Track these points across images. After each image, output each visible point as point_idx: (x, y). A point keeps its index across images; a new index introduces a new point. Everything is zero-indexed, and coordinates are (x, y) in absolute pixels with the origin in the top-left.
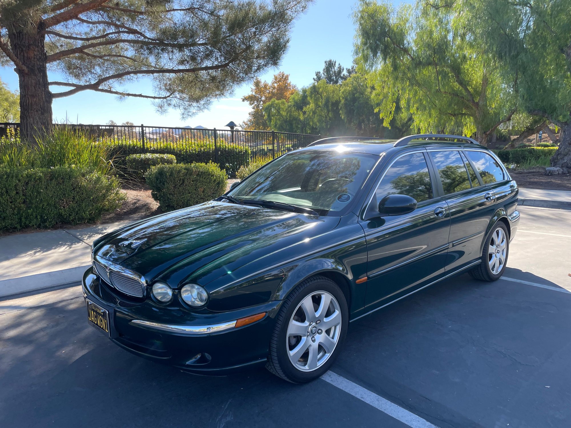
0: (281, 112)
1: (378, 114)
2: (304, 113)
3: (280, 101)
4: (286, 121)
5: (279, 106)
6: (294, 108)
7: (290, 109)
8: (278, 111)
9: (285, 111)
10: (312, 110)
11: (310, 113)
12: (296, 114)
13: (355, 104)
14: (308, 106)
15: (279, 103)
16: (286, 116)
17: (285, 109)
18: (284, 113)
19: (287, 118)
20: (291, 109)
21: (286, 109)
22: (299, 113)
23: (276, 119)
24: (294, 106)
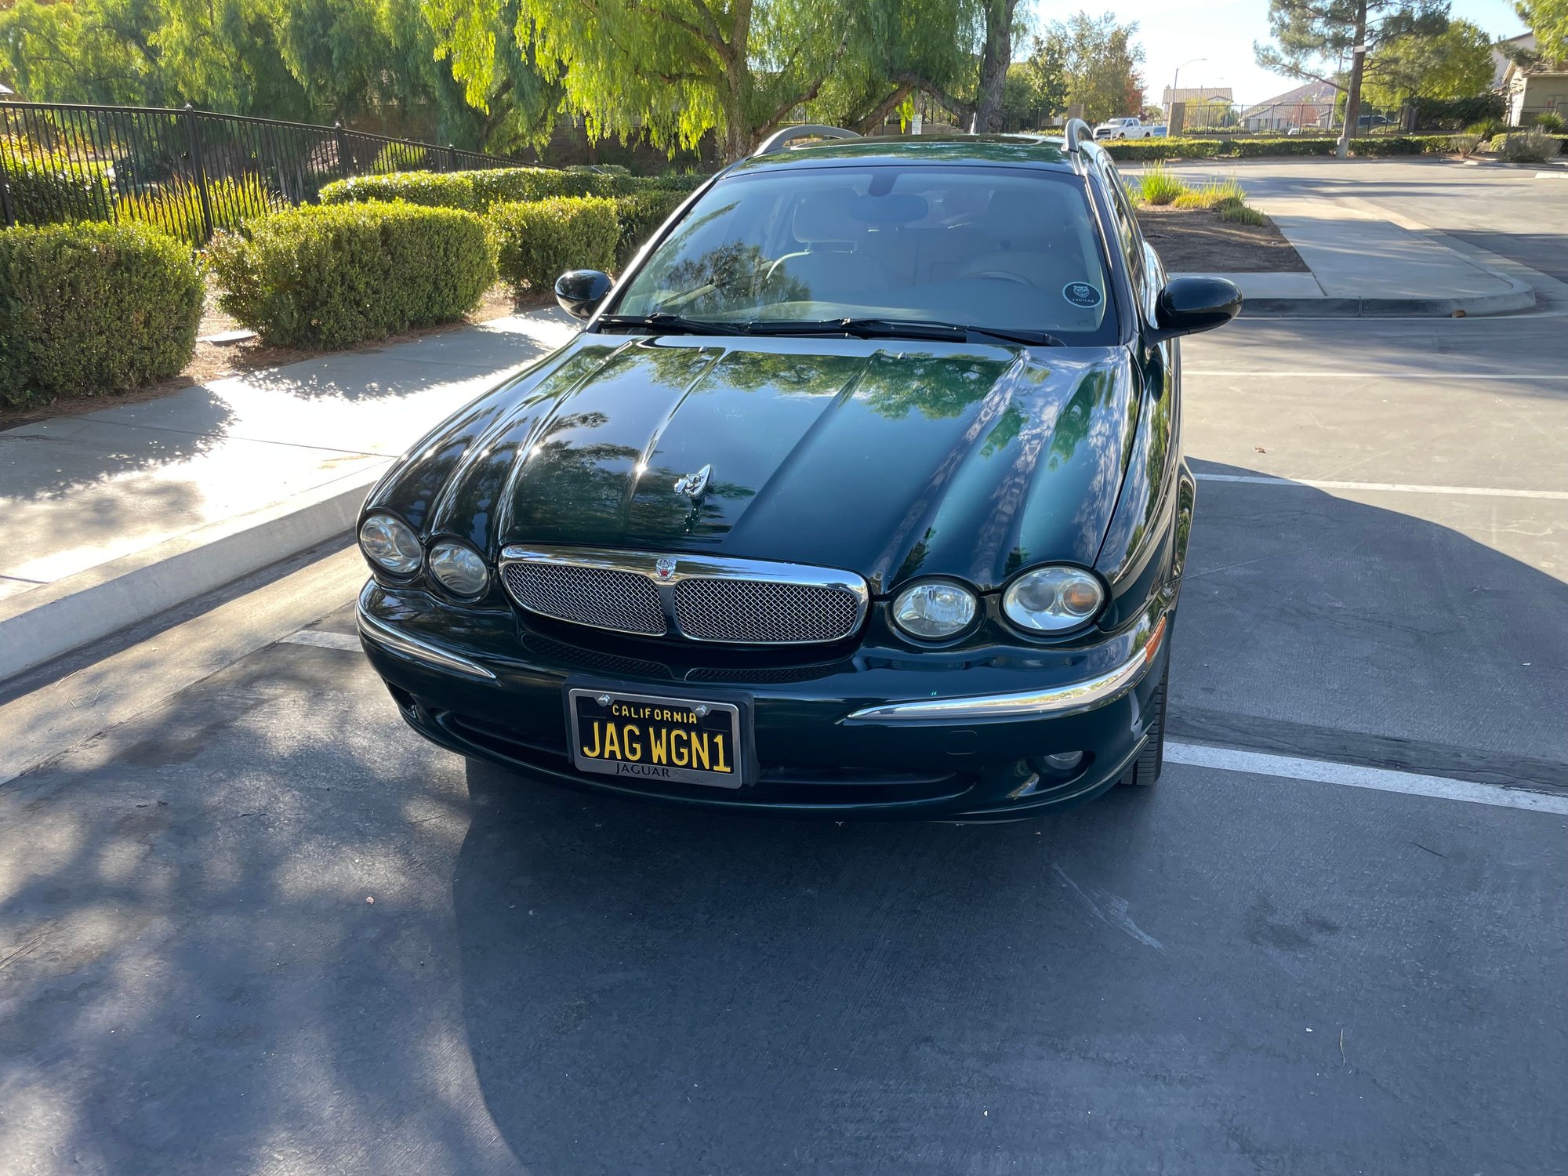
0: (64, 48)
1: (447, 63)
2: (152, 54)
3: (53, 9)
4: (84, 80)
5: (52, 25)
6: (110, 34)
7: (91, 37)
8: (51, 41)
9: (78, 44)
10: (182, 42)
11: (176, 53)
12: (114, 54)
13: (331, 31)
14: (163, 30)
15: (48, 16)
16: (82, 63)
17: (76, 38)
18: (76, 53)
19: (87, 71)
20: (97, 39)
21: (80, 38)
22: (128, 54)
23: (45, 71)
24: (105, 27)
